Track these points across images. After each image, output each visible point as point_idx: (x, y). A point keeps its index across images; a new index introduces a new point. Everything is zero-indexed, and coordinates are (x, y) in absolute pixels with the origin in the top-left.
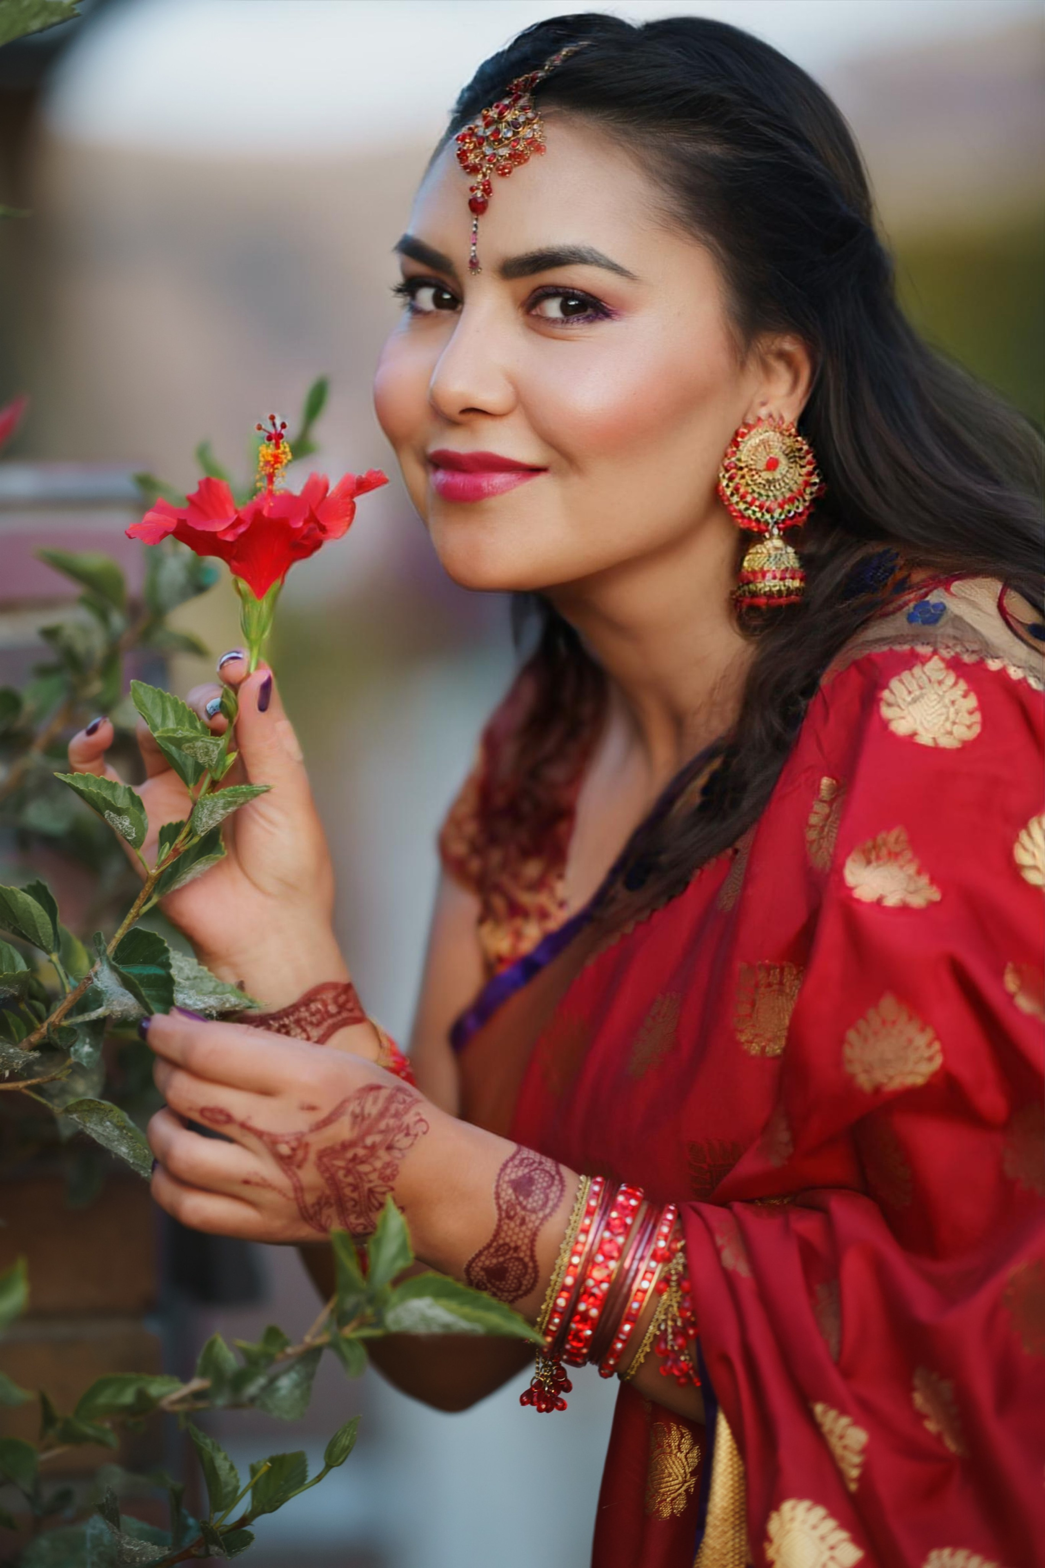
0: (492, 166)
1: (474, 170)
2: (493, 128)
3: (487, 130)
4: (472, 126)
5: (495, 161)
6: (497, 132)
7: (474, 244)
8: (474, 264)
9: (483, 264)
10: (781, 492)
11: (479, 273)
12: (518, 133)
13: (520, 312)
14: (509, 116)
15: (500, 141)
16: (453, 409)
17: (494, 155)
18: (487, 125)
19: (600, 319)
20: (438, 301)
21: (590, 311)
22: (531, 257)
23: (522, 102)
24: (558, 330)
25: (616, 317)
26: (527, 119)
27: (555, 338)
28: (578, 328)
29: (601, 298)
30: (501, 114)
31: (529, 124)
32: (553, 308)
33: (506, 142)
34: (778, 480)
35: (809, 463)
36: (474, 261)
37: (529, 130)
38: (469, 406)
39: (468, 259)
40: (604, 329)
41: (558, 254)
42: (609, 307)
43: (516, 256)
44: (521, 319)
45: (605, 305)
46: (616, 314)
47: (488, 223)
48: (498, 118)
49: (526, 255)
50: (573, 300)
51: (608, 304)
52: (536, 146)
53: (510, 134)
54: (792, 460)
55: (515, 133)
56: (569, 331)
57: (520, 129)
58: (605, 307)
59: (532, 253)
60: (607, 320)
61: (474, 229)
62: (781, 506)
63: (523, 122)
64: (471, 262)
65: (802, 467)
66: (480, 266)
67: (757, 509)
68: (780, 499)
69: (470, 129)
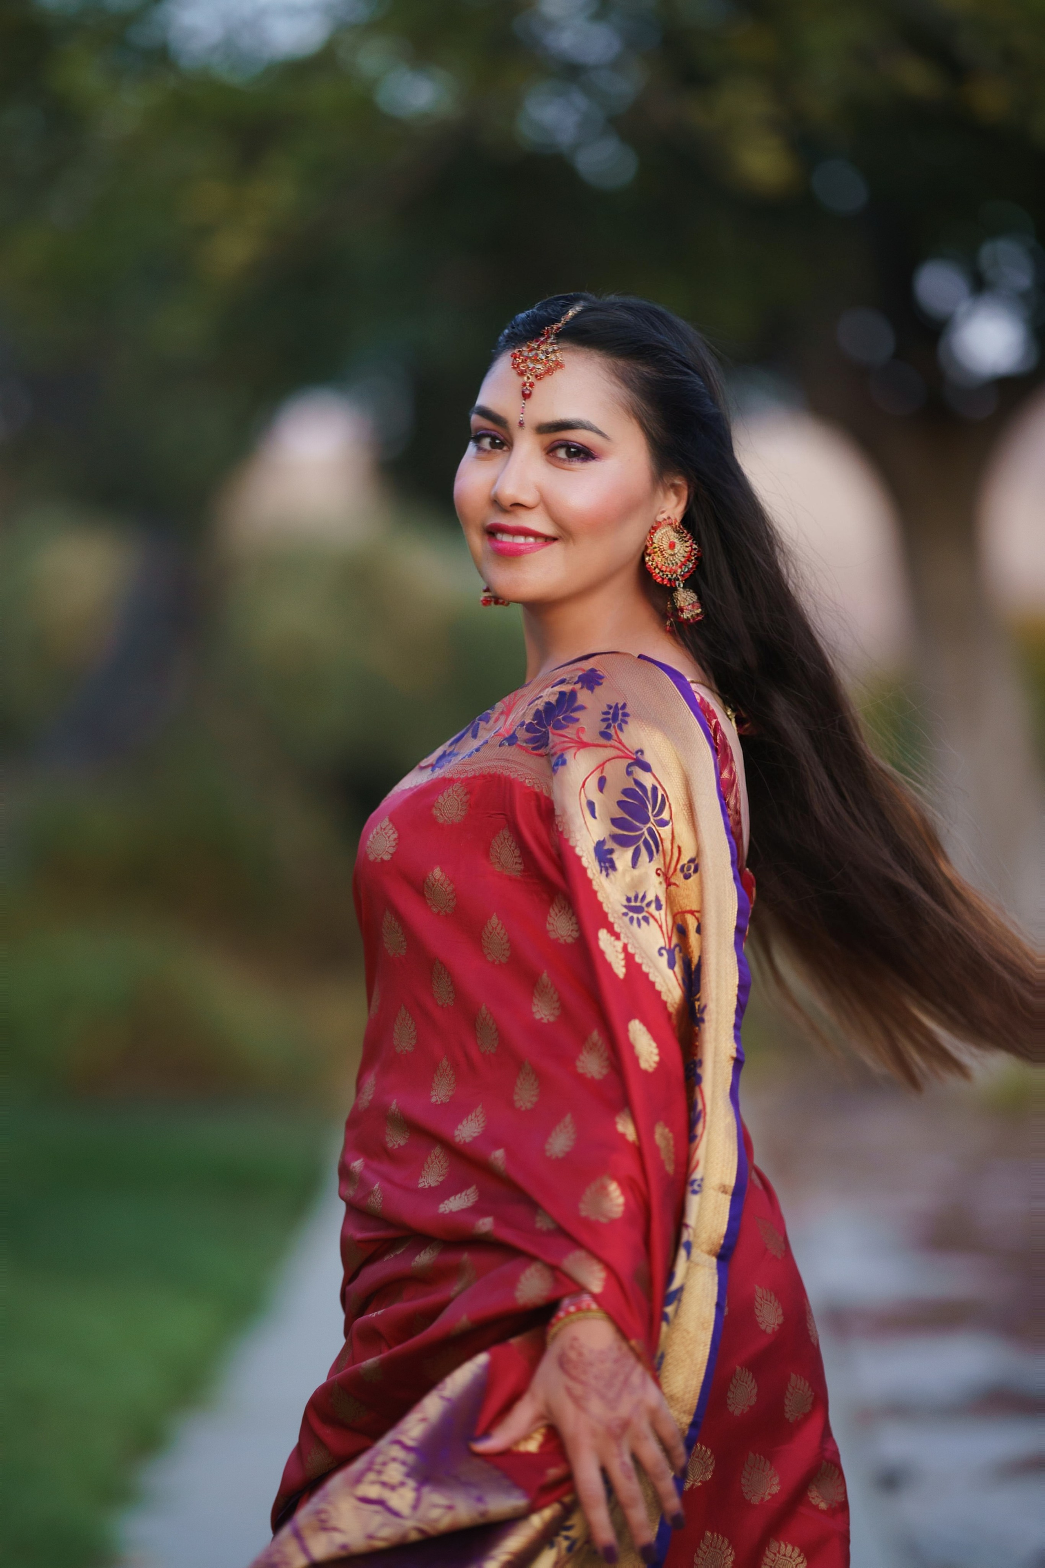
0: (532, 373)
1: (522, 374)
2: (534, 352)
3: (530, 353)
4: (521, 350)
5: (534, 371)
6: (537, 355)
7: (522, 414)
8: (521, 424)
9: (526, 424)
10: (680, 558)
11: (523, 429)
12: (548, 357)
13: (544, 453)
14: (543, 347)
15: (538, 361)
16: (507, 503)
17: (534, 368)
18: (531, 351)
19: (590, 460)
20: (493, 445)
21: (582, 456)
22: (556, 423)
23: (550, 340)
24: (566, 465)
25: (598, 459)
26: (554, 350)
27: (564, 469)
28: (577, 465)
29: (592, 448)
30: (539, 345)
31: (554, 353)
32: (562, 453)
33: (541, 361)
34: (676, 553)
35: (690, 539)
36: (522, 422)
37: (553, 356)
38: (517, 502)
39: (518, 421)
40: (592, 465)
41: (570, 422)
42: (595, 454)
43: (547, 422)
44: (544, 457)
45: (593, 453)
46: (598, 458)
47: (530, 403)
48: (537, 348)
49: (553, 422)
50: (573, 448)
51: (595, 452)
52: (559, 365)
53: (543, 358)
54: (681, 540)
55: (547, 357)
56: (572, 466)
57: (549, 355)
58: (593, 454)
59: (556, 421)
60: (594, 461)
61: (523, 405)
62: (681, 567)
63: (551, 351)
64: (520, 423)
65: (686, 542)
66: (524, 425)
67: (668, 573)
68: (679, 564)
69: (519, 351)
